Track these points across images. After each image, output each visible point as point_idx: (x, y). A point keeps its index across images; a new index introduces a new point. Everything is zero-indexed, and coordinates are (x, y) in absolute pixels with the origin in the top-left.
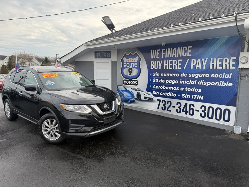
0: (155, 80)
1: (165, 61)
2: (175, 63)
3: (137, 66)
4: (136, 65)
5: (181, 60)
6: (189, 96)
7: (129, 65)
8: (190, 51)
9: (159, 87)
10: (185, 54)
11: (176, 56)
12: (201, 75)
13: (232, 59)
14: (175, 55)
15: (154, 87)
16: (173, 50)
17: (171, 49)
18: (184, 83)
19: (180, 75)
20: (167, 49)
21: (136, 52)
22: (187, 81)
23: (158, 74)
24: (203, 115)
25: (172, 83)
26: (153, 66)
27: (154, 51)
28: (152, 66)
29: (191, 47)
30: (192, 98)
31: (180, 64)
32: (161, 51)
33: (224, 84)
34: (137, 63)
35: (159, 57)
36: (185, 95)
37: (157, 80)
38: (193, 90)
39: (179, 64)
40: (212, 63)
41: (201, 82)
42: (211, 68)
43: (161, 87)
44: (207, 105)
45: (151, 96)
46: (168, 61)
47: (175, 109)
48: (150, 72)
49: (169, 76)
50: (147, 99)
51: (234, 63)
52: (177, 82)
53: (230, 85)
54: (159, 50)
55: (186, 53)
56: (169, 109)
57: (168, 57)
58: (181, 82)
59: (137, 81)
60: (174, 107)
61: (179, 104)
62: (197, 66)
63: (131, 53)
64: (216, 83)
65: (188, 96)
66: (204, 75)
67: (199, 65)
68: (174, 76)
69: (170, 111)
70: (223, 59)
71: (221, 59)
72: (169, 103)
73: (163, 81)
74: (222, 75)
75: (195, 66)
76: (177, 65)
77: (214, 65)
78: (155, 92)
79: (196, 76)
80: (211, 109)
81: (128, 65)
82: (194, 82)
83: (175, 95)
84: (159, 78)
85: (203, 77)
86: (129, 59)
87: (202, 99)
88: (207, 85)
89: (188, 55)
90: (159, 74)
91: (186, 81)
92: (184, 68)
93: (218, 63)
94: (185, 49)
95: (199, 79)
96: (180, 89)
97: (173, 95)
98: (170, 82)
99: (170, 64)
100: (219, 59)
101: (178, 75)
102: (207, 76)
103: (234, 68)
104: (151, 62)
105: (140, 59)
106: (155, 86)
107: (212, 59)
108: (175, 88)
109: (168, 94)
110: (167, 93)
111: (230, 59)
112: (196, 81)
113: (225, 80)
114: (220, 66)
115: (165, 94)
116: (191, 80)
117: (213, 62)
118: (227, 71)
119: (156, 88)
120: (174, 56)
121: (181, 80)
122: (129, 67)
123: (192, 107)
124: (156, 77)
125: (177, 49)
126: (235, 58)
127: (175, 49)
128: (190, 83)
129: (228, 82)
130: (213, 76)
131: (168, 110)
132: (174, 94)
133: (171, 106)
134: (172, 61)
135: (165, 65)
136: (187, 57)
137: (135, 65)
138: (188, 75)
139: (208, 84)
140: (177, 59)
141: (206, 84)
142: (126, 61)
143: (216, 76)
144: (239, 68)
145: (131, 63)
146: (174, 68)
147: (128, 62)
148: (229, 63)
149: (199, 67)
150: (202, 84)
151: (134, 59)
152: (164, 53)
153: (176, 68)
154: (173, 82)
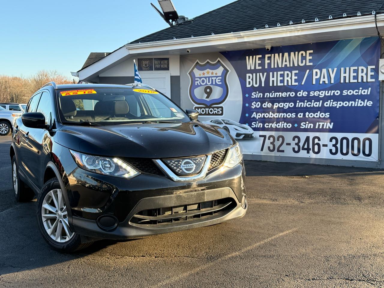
0: (255, 104)
1: (271, 73)
2: (288, 76)
3: (221, 83)
4: (220, 80)
5: (297, 72)
6: (312, 125)
7: (206, 81)
8: (311, 58)
9: (263, 114)
10: (302, 62)
11: (288, 66)
12: (328, 93)
13: (370, 67)
14: (288, 63)
15: (254, 115)
16: (283, 56)
17: (281, 54)
18: (302, 106)
19: (296, 94)
20: (273, 55)
21: (219, 59)
22: (307, 102)
23: (259, 94)
24: (334, 151)
25: (284, 107)
26: (251, 81)
27: (251, 57)
28: (249, 82)
29: (312, 51)
30: (317, 127)
31: (296, 78)
32: (264, 57)
33: (361, 104)
34: (220, 78)
35: (260, 68)
36: (305, 125)
37: (259, 103)
38: (317, 115)
39: (294, 78)
40: (343, 75)
41: (328, 103)
42: (342, 81)
43: (267, 115)
44: (339, 136)
45: (250, 131)
46: (275, 73)
47: (291, 147)
48: (246, 91)
49: (278, 96)
50: (241, 137)
51: (373, 73)
52: (291, 105)
53: (370, 104)
54: (261, 56)
55: (304, 61)
56: (280, 149)
57: (276, 66)
58: (299, 104)
59: (222, 107)
60: (289, 144)
61: (296, 140)
62: (322, 80)
63: (208, 60)
64: (351, 102)
65: (310, 125)
66: (333, 92)
67: (324, 78)
68: (288, 96)
69: (283, 151)
70: (358, 68)
71: (356, 68)
72: (281, 139)
73: (269, 105)
74: (357, 91)
75: (318, 80)
76: (291, 79)
77: (345, 77)
78: (256, 124)
79: (321, 94)
80: (345, 141)
81: (203, 81)
82: (318, 103)
83: (289, 126)
84: (262, 100)
85: (332, 94)
86: (205, 71)
87: (331, 127)
88: (338, 107)
89: (308, 64)
90: (261, 94)
91: (305, 103)
92: (303, 83)
93: (352, 74)
94: (302, 54)
95: (326, 99)
96: (296, 115)
97: (286, 126)
98: (281, 105)
99: (280, 78)
100: (352, 68)
101: (292, 94)
102: (337, 93)
103: (373, 80)
104: (248, 75)
105: (226, 71)
106: (255, 113)
107: (342, 69)
108: (289, 115)
109: (279, 126)
110: (276, 124)
111: (367, 68)
112: (321, 101)
113: (363, 98)
114: (354, 78)
115: (274, 125)
116: (313, 101)
117: (345, 73)
118: (365, 85)
119: (258, 117)
120: (286, 65)
121: (298, 101)
122: (206, 84)
123: (316, 141)
124: (256, 100)
125: (289, 55)
126: (374, 67)
127: (286, 54)
128: (312, 106)
129: (366, 100)
130: (345, 93)
131: (279, 151)
132: (287, 123)
133: (285, 143)
134: (282, 73)
135: (271, 79)
136: (306, 67)
137: (217, 81)
138: (309, 94)
139: (338, 105)
140: (291, 69)
141: (336, 105)
142: (200, 75)
143: (351, 92)
144: (379, 80)
145: (209, 77)
146: (286, 84)
147: (204, 76)
148: (367, 74)
149: (325, 81)
150: (331, 106)
151: (215, 71)
152: (269, 61)
153: (290, 84)
154: (286, 105)
